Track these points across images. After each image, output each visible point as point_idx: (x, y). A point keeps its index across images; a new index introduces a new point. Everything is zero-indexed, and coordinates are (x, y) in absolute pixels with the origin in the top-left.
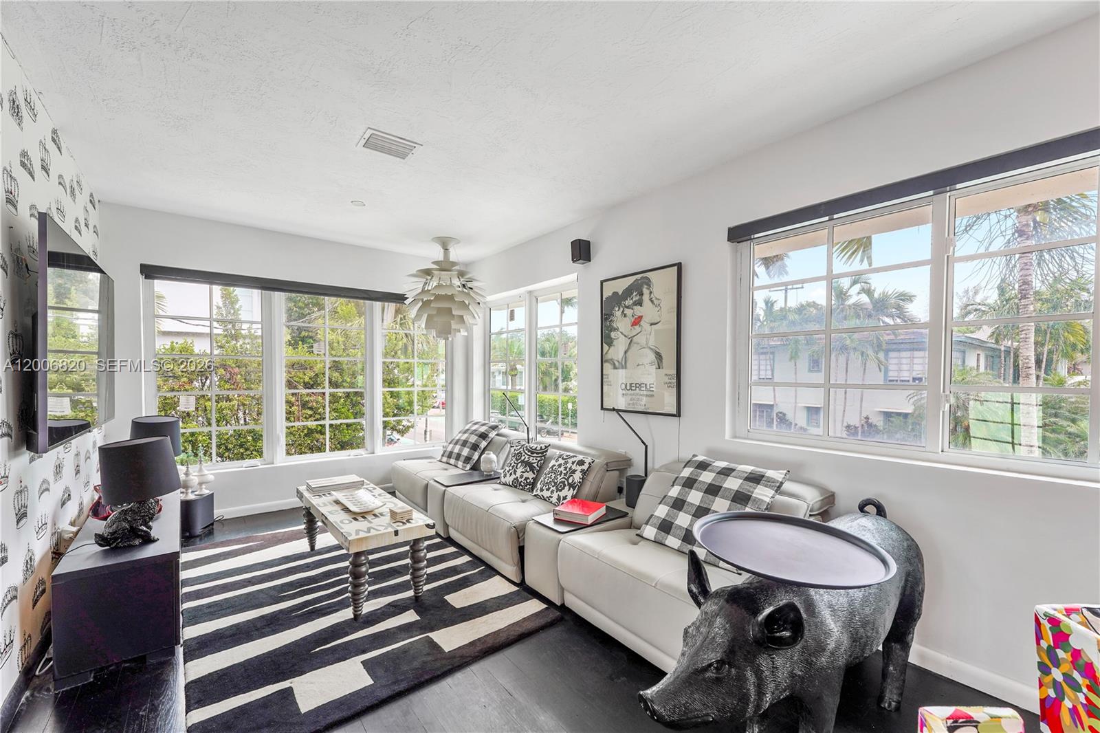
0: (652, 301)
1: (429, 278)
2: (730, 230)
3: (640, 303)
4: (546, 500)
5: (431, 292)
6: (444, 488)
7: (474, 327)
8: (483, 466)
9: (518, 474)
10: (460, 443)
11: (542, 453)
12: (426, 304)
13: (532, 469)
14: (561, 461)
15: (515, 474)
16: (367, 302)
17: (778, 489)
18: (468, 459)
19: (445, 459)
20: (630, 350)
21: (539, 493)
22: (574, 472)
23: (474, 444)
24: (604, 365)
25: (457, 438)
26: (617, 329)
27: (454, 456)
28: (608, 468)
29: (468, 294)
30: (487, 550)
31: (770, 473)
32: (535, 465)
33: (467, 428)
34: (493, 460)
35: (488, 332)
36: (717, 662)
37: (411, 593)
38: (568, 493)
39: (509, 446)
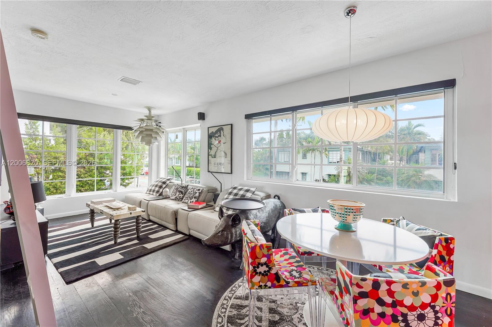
0: (224, 136)
1: (143, 122)
2: (245, 115)
3: (220, 136)
4: (186, 203)
5: (144, 128)
6: (148, 202)
7: (161, 141)
8: (164, 194)
9: (177, 195)
10: (155, 186)
11: (186, 188)
12: (141, 132)
13: (182, 193)
14: (192, 190)
15: (176, 195)
16: (115, 129)
17: (253, 193)
18: (158, 192)
19: (148, 192)
20: (217, 152)
21: (184, 201)
22: (196, 193)
23: (160, 186)
24: (209, 156)
25: (153, 184)
26: (213, 144)
27: (152, 191)
28: (208, 191)
29: (159, 129)
30: (164, 221)
31: (252, 189)
32: (183, 192)
33: (158, 180)
34: (168, 191)
35: (167, 142)
36: (221, 230)
37: (136, 236)
38: (194, 200)
39: (174, 186)
